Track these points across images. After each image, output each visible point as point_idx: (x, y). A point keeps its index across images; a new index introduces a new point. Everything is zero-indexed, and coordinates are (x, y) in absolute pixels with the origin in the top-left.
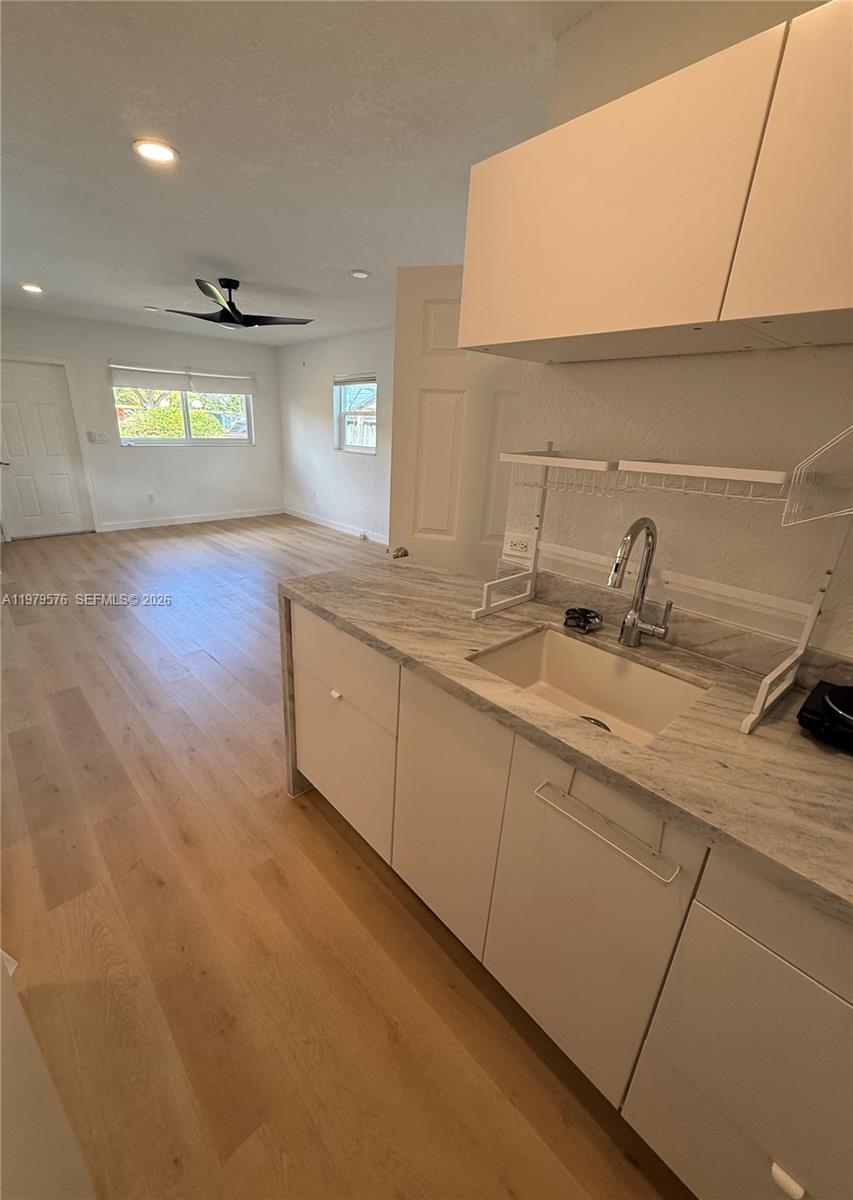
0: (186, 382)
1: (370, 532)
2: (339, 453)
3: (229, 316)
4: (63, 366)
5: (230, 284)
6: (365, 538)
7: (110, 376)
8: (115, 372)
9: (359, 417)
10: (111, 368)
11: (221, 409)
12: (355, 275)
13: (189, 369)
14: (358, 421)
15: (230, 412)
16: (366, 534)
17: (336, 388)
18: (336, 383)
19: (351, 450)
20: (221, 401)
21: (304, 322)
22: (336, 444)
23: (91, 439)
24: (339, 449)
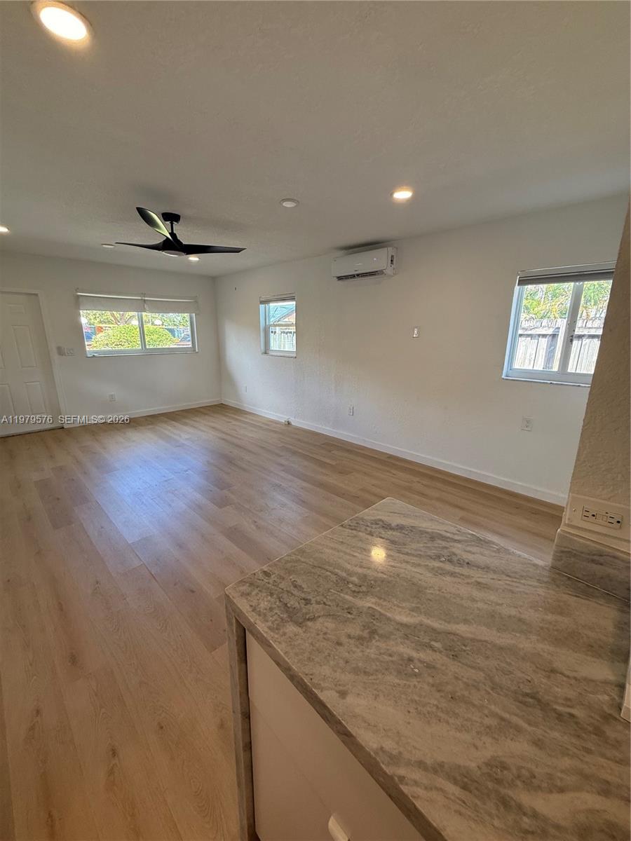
0: (141, 306)
1: (293, 419)
2: (265, 356)
3: (172, 245)
4: (36, 295)
5: (171, 218)
6: (289, 423)
7: (77, 303)
8: (81, 299)
9: (277, 328)
10: (78, 296)
11: (175, 325)
12: (284, 204)
13: (144, 295)
14: (277, 331)
15: (181, 327)
16: (290, 420)
17: (262, 307)
18: (262, 302)
19: (275, 354)
20: (175, 320)
21: (237, 251)
22: (263, 351)
23: (60, 351)
24: (266, 353)
